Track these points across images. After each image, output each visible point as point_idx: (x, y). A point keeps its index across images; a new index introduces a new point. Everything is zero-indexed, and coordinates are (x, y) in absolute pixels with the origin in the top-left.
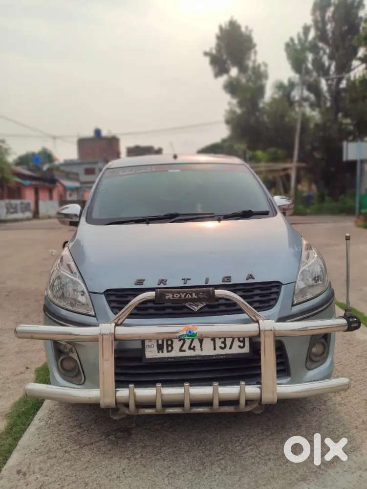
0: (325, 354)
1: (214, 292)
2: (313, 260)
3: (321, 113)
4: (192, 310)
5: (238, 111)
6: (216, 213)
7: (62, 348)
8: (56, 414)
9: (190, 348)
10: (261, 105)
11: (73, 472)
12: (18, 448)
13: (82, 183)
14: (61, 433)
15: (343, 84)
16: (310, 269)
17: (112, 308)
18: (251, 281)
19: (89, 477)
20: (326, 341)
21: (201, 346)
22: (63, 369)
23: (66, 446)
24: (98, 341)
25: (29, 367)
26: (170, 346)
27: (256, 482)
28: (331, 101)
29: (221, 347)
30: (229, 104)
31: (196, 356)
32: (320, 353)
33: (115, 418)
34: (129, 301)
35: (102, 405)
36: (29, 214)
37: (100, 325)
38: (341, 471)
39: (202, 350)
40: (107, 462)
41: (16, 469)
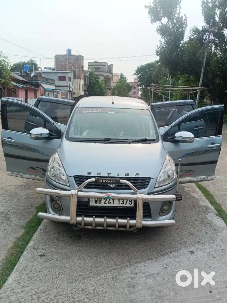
0: (169, 210)
1: (120, 180)
4: (111, 187)
6: (129, 139)
7: (54, 198)
8: (48, 227)
9: (108, 203)
11: (56, 250)
12: (32, 239)
13: (57, 86)
14: (50, 235)
17: (77, 184)
18: (137, 176)
20: (170, 205)
21: (113, 202)
22: (54, 208)
23: (53, 240)
24: (70, 197)
25: (32, 206)
26: (100, 202)
29: (122, 203)
31: (111, 206)
32: (167, 209)
33: (76, 229)
34: (85, 181)
35: (70, 223)
37: (72, 191)
39: (113, 204)
40: (70, 247)
41: (33, 247)
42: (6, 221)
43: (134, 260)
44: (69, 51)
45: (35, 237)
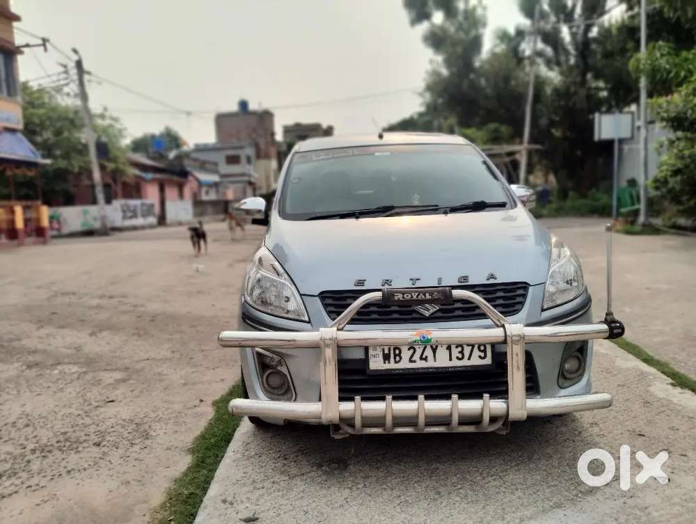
0: (581, 371)
1: (451, 292)
2: (564, 260)
3: (562, 73)
4: (422, 315)
5: (445, 72)
6: (441, 204)
7: (268, 361)
8: (252, 446)
9: (421, 358)
10: (477, 64)
11: (287, 501)
12: (216, 479)
13: (223, 176)
14: (263, 465)
15: (594, 32)
16: (561, 270)
17: (329, 313)
18: (492, 281)
19: (307, 506)
20: (582, 354)
21: (435, 357)
23: (273, 477)
24: (319, 347)
25: (204, 399)
26: (398, 356)
27: (504, 509)
28: (576, 56)
29: (458, 358)
30: (431, 62)
31: (427, 368)
32: (575, 369)
33: (337, 437)
34: (349, 305)
35: (324, 422)
36: (152, 220)
38: (601, 498)
39: (435, 361)
40: (324, 492)
41: (220, 499)
42: (140, 440)
43: (513, 512)
44: (243, 105)
45: (221, 471)
